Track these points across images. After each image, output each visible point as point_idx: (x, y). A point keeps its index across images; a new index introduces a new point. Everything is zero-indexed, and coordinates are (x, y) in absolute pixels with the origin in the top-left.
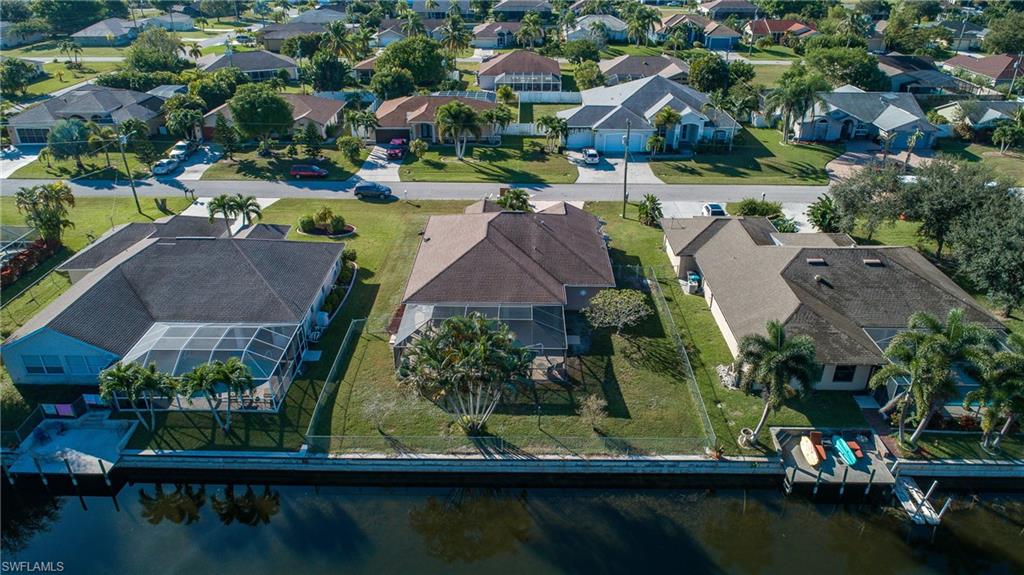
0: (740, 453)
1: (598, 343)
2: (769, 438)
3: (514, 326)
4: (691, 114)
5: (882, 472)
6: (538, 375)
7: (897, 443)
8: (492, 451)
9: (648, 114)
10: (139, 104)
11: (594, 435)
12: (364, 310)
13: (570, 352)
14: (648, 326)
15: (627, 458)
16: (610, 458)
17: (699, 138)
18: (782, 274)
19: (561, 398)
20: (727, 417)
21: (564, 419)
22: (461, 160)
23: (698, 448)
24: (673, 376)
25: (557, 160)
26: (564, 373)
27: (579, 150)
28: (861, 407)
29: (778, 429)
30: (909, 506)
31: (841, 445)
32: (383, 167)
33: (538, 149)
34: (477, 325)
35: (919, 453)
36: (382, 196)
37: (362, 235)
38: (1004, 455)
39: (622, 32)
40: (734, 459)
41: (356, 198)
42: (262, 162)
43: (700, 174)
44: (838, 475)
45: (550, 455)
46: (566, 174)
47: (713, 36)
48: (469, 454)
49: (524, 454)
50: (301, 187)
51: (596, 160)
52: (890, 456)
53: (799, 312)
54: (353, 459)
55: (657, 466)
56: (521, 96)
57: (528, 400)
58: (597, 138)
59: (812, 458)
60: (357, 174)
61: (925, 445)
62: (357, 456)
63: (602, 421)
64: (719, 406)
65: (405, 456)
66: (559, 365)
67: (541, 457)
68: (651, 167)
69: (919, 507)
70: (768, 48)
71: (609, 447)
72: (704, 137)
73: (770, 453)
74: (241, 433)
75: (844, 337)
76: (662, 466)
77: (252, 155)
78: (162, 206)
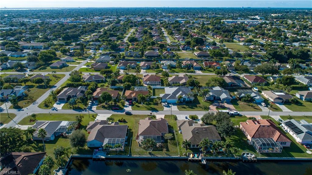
0: (183, 156)
1: (166, 141)
2: (187, 154)
3: (155, 139)
4: (185, 96)
5: (200, 158)
6: (158, 146)
7: (203, 155)
8: (152, 155)
9: (177, 96)
12: (132, 136)
13: (162, 143)
14: (173, 139)
15: (169, 156)
16: (167, 156)
18: (192, 131)
19: (161, 149)
20: (182, 151)
21: (161, 152)
23: (178, 155)
24: (176, 146)
25: (160, 105)
26: (161, 146)
27: (164, 103)
31: (196, 155)
32: (128, 107)
33: (156, 102)
34: (150, 140)
35: (205, 156)
36: (130, 114)
37: (128, 122)
38: (216, 156)
39: (175, 65)
41: (125, 114)
42: (106, 106)
43: (186, 108)
47: (195, 67)
48: (149, 156)
49: (156, 156)
51: (167, 105)
52: (202, 156)
53: (192, 137)
54: (135, 157)
56: (152, 87)
57: (156, 149)
58: (167, 100)
59: (192, 156)
60: (124, 108)
61: (206, 155)
63: (166, 152)
66: (160, 145)
68: (177, 107)
69: (204, 162)
70: (208, 69)
72: (187, 100)
73: (187, 156)
77: (104, 104)
78: (93, 116)
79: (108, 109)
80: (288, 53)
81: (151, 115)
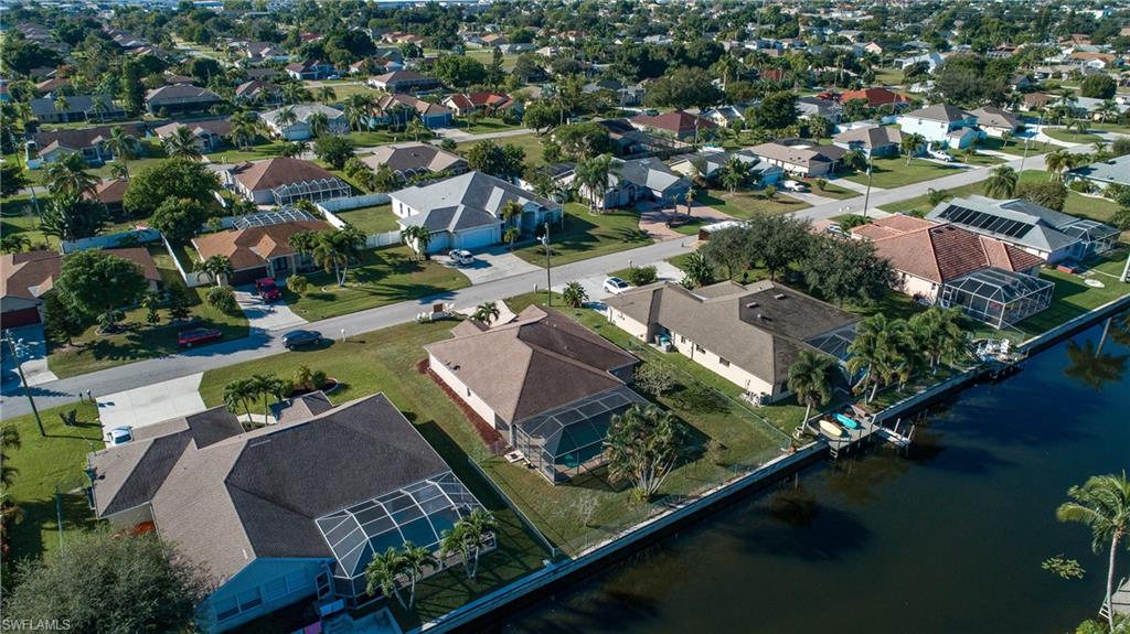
0: (802, 444)
2: (808, 429)
4: (528, 203)
7: (865, 406)
8: (673, 505)
9: (491, 208)
15: (750, 473)
18: (741, 319)
22: (343, 286)
23: (779, 451)
24: (721, 412)
25: (432, 267)
30: (891, 439)
31: (842, 418)
33: (402, 259)
37: (352, 384)
40: (802, 449)
41: (288, 350)
42: (119, 340)
43: (559, 254)
44: (856, 435)
45: (708, 492)
46: (454, 279)
47: (428, 117)
48: (661, 513)
49: (694, 498)
51: (472, 260)
52: (866, 415)
54: (591, 553)
58: (460, 237)
60: (252, 325)
61: (877, 402)
67: (704, 495)
68: (519, 255)
70: (480, 121)
71: (736, 472)
73: (815, 438)
74: (486, 575)
77: (96, 334)
78: (71, 420)
79: (145, 356)
80: (676, 53)
81: (439, 315)
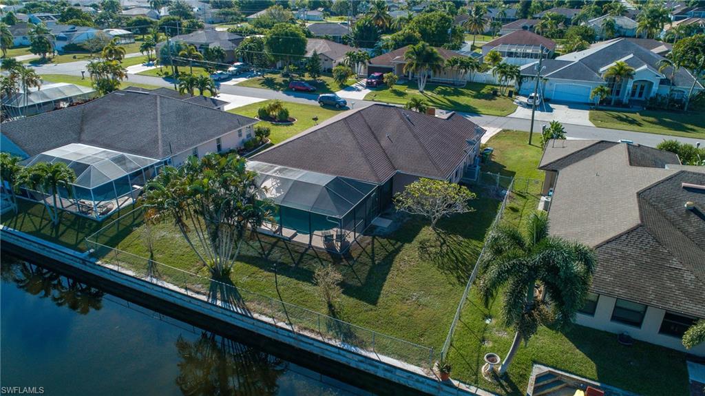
1: (405, 230)
2: (524, 377)
4: (646, 70)
8: (219, 295)
9: (603, 69)
10: (229, 40)
11: (324, 310)
15: (337, 343)
16: (320, 338)
17: (652, 94)
18: (639, 194)
20: (487, 335)
22: (421, 92)
24: (458, 277)
25: (504, 100)
26: (346, 247)
28: (692, 378)
29: (546, 369)
32: (358, 90)
33: (492, 92)
36: (337, 105)
39: (633, 29)
40: (463, 386)
42: (280, 80)
45: (265, 316)
46: (503, 110)
49: (243, 308)
50: (289, 95)
53: (634, 233)
54: (111, 270)
55: (370, 365)
56: (507, 60)
58: (547, 86)
60: (336, 93)
62: (116, 268)
64: (488, 322)
65: (148, 279)
67: (256, 316)
71: (329, 327)
72: (658, 94)
74: (62, 229)
75: (689, 277)
76: (377, 367)
